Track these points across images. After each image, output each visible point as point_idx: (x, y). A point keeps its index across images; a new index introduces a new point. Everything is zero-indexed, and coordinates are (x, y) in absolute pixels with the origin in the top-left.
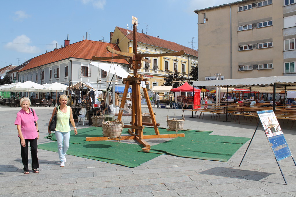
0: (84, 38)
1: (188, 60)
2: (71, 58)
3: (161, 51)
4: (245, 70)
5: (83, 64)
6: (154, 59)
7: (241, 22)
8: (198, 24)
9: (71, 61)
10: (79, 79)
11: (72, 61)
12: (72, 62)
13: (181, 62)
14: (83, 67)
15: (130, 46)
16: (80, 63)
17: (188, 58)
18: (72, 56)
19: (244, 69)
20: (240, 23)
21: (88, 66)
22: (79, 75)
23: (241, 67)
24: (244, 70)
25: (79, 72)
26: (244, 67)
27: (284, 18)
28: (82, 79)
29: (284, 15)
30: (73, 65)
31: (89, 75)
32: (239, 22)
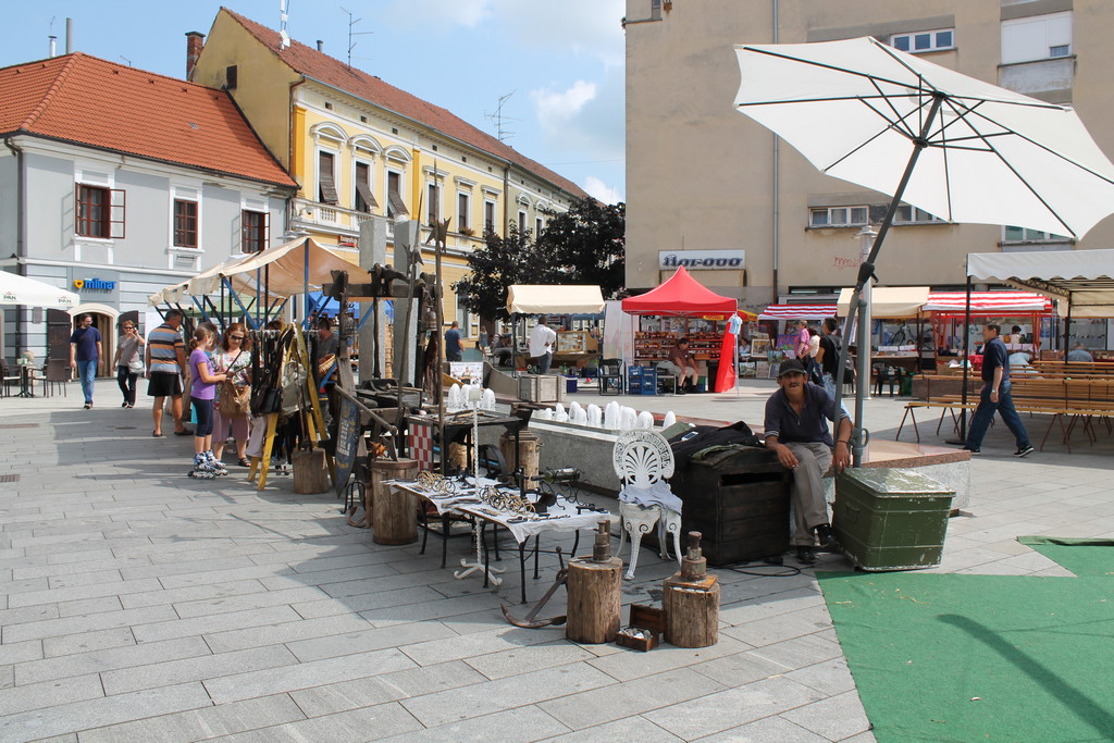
0: (56, 50)
1: (506, 185)
2: (19, 132)
3: (416, 138)
4: (836, 225)
5: (84, 172)
6: (390, 173)
7: (821, 28)
8: (625, 23)
9: (18, 152)
10: (63, 248)
11: (25, 150)
12: (27, 161)
13: (483, 190)
14: (83, 187)
15: (298, 104)
16: (67, 167)
17: (506, 176)
18: (26, 127)
19: (829, 222)
20: (813, 29)
21: (110, 183)
22: (63, 231)
23: (818, 213)
24: (832, 228)
25: (63, 215)
26: (833, 211)
27: (1004, 23)
28: (78, 248)
29: (1003, 9)
30: (31, 173)
31: (114, 229)
32: (809, 26)
